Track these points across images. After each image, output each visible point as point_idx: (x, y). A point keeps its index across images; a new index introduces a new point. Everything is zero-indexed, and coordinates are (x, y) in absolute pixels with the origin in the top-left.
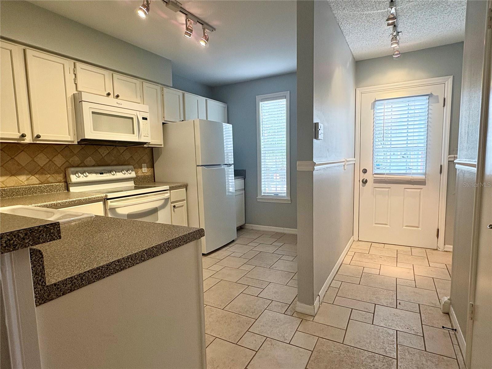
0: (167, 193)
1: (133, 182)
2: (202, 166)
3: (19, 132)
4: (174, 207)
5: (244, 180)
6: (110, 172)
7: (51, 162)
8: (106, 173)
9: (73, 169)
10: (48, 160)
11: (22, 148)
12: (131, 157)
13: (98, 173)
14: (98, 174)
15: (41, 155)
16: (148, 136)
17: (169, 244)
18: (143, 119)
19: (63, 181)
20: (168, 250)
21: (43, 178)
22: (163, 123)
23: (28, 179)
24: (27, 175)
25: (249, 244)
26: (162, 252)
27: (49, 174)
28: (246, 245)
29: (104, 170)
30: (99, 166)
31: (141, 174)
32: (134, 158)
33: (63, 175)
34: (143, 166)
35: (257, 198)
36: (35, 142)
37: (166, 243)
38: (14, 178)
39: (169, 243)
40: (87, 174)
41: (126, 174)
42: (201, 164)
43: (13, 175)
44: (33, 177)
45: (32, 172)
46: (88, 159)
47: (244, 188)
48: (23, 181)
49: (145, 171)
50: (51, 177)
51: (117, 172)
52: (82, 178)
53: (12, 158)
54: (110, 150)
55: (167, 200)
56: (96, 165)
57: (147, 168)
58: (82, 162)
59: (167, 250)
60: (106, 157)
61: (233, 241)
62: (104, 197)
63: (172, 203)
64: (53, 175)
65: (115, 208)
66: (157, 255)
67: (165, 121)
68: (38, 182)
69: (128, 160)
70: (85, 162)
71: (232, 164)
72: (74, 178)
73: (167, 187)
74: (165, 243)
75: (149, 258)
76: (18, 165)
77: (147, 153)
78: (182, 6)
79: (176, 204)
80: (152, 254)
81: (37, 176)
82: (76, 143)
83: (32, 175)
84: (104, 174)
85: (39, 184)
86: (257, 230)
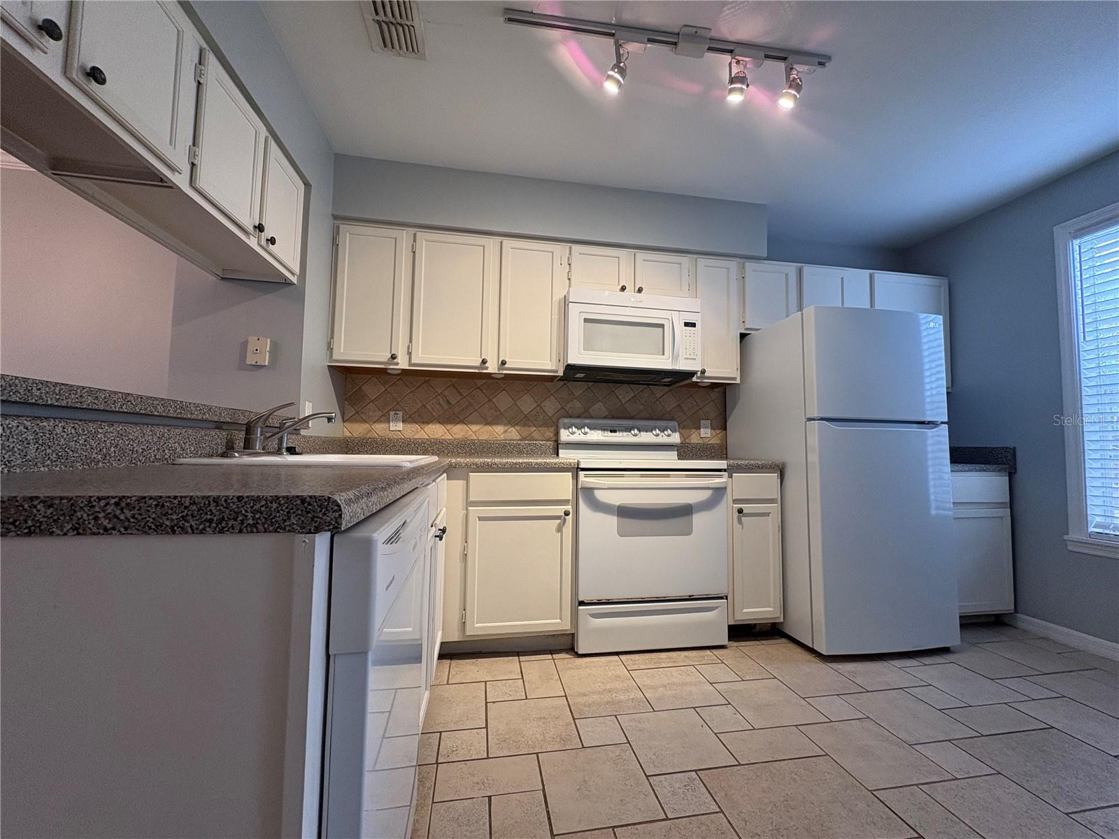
0: (721, 476)
1: (676, 452)
2: (822, 419)
3: (481, 357)
4: (740, 511)
5: (1007, 478)
6: (629, 429)
7: (539, 408)
8: (622, 431)
9: (566, 420)
10: (536, 405)
11: (504, 386)
12: (677, 406)
13: (607, 430)
14: (606, 432)
15: (526, 397)
16: (695, 359)
17: (122, 509)
18: (685, 326)
19: (554, 439)
20: (114, 529)
21: (526, 431)
22: (741, 334)
23: (505, 432)
24: (505, 425)
25: (1007, 682)
26: (73, 528)
27: (535, 426)
28: (992, 680)
29: (619, 426)
30: (614, 418)
31: (698, 440)
32: (685, 409)
33: (555, 430)
34: (702, 425)
35: (1066, 537)
36: (501, 372)
37: (103, 503)
38: (488, 428)
39: (123, 504)
40: (586, 429)
41: (661, 436)
42: (815, 415)
43: (487, 424)
44: (512, 428)
45: (511, 422)
46: (597, 406)
47: (1008, 500)
48: (500, 434)
49: (706, 434)
50: (537, 431)
51: (643, 431)
52: (577, 435)
53: (490, 400)
54: (636, 393)
55: (719, 491)
56: (609, 416)
57: (712, 428)
58: (587, 410)
59: (106, 529)
60: (627, 404)
61: (945, 651)
62: (575, 465)
63: (735, 501)
64: (540, 428)
65: (592, 489)
66: (52, 533)
67: (746, 329)
68: (519, 437)
69: (670, 411)
70: (591, 411)
71: (942, 423)
72: (565, 435)
73: (722, 464)
74: (99, 499)
75: (9, 531)
76: (495, 410)
77: (713, 401)
78: (713, 34)
79: (747, 508)
80: (26, 521)
81: (518, 428)
82: (561, 373)
83: (512, 426)
84: (618, 433)
85: (518, 440)
86: (1070, 648)
